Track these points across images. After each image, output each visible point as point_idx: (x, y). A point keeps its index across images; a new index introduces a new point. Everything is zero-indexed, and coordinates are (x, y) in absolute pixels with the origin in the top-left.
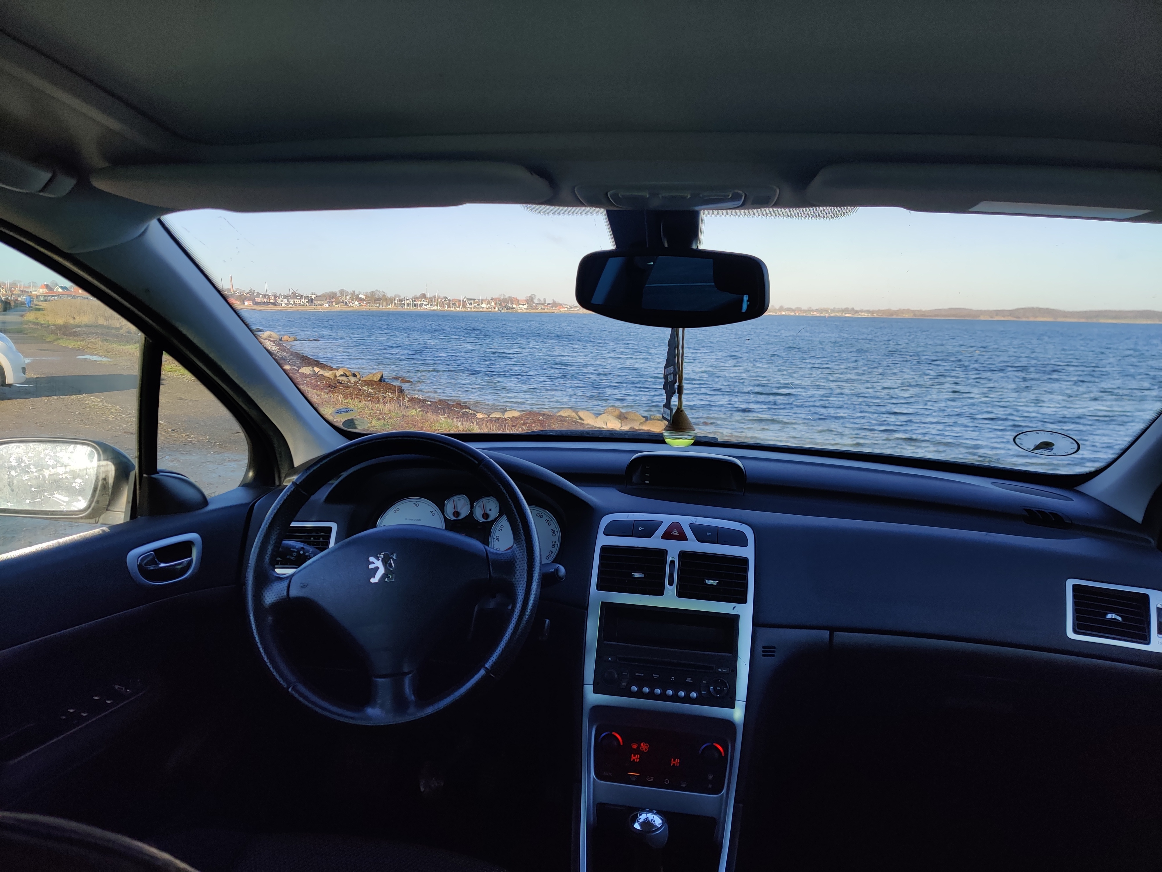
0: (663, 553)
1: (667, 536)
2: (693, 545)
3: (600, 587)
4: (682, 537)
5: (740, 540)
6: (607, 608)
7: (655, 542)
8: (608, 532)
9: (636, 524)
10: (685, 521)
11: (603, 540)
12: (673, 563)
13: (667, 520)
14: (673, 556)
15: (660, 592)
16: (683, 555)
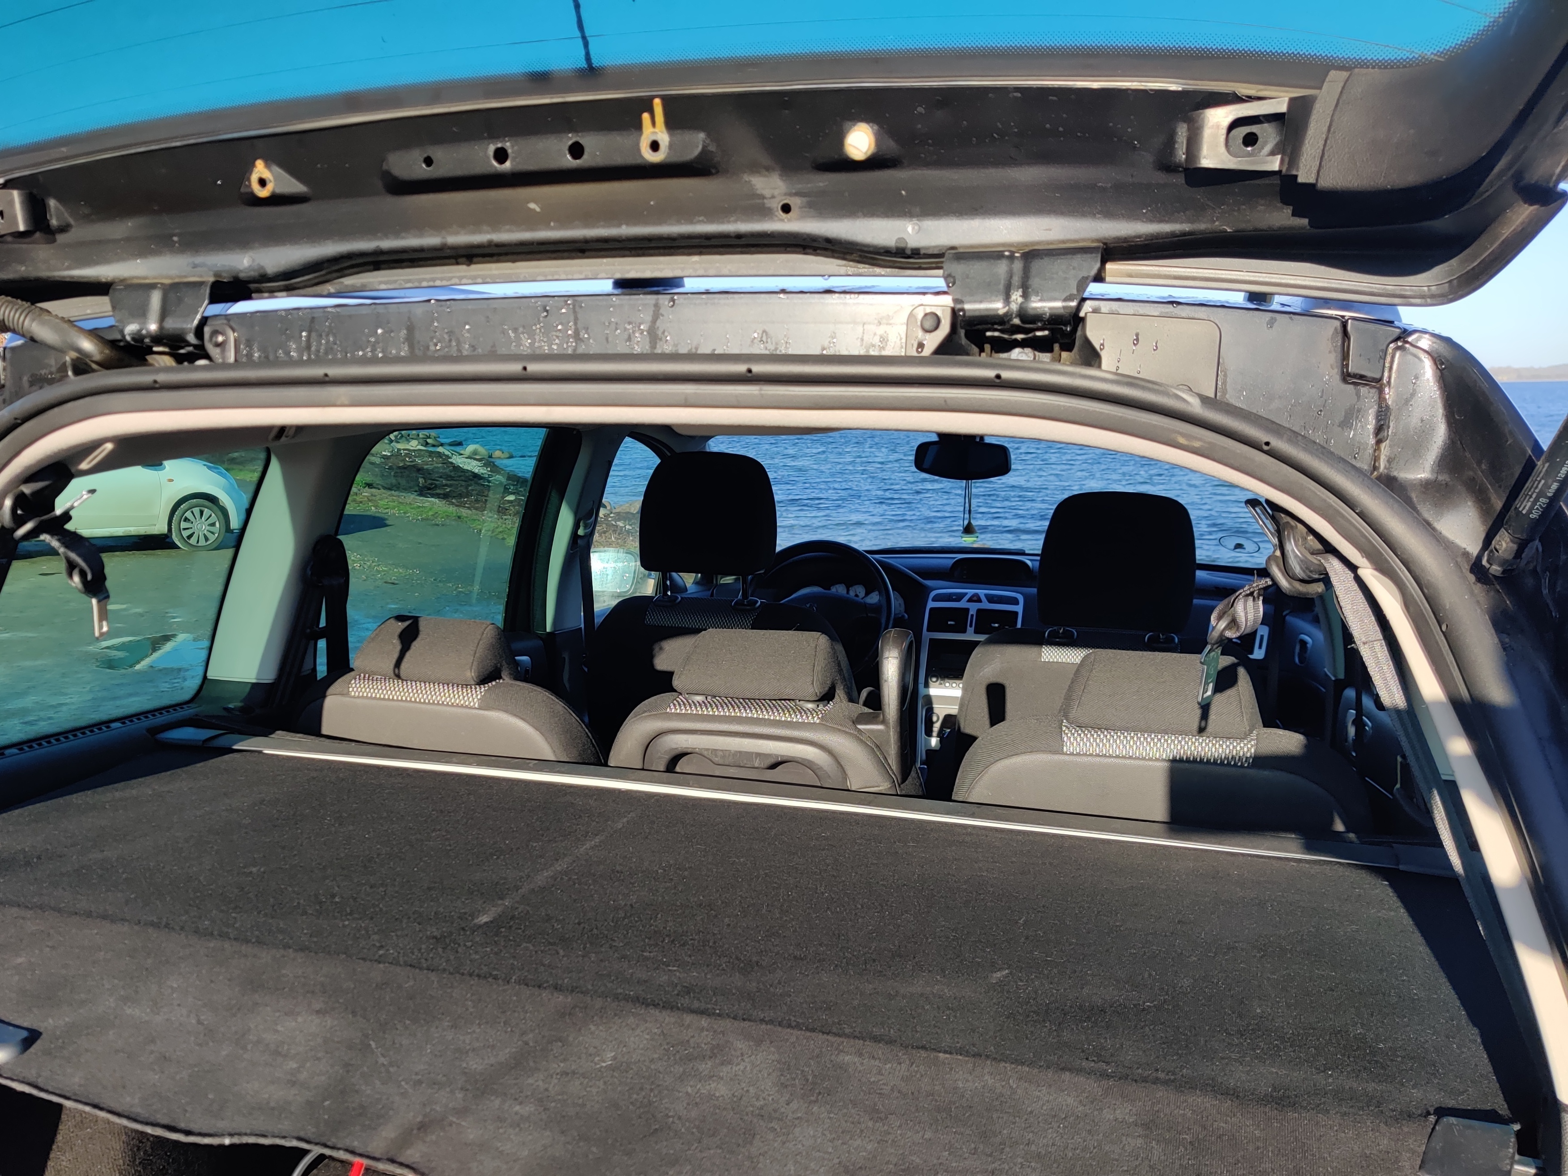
0: (967, 610)
1: (970, 600)
2: (986, 605)
3: (928, 630)
4: (979, 600)
5: (1015, 602)
6: (932, 641)
7: (962, 604)
8: (933, 600)
9: (951, 594)
10: (982, 592)
11: (931, 604)
12: (972, 616)
13: (971, 592)
14: (973, 612)
15: (964, 631)
16: (979, 611)
